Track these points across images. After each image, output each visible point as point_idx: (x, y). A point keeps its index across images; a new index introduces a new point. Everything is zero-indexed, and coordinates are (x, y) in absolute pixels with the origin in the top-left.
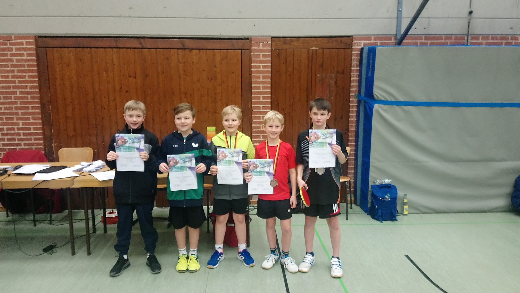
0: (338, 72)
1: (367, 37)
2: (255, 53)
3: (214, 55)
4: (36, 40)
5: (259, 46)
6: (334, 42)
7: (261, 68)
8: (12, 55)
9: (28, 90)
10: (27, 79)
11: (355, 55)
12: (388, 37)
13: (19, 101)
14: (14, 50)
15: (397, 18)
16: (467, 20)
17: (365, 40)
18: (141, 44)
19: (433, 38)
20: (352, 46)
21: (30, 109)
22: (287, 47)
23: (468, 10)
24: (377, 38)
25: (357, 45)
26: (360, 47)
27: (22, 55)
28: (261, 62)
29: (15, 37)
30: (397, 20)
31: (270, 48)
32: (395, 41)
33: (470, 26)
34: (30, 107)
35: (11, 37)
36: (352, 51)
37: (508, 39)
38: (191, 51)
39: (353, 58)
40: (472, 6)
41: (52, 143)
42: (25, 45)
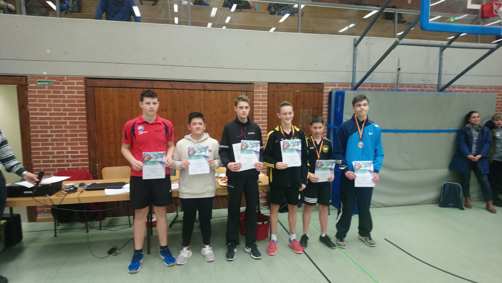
0: (314, 108)
1: (333, 84)
2: (257, 94)
3: (227, 95)
4: (85, 81)
5: (259, 89)
6: (311, 87)
7: (261, 105)
8: (64, 92)
9: (77, 121)
10: (76, 112)
11: (325, 96)
12: (346, 85)
13: (68, 130)
14: (66, 89)
15: (353, 72)
16: (396, 74)
17: (332, 86)
18: (172, 86)
19: (376, 86)
20: (323, 90)
21: (78, 136)
22: (279, 90)
23: (397, 68)
24: (340, 85)
25: (327, 90)
26: (329, 91)
27: (73, 92)
28: (261, 100)
29: (67, 78)
30: (353, 73)
31: (267, 91)
32: (351, 87)
33: (399, 78)
34: (78, 135)
35: (64, 78)
36: (323, 94)
37: (421, 87)
38: (210, 92)
39: (324, 98)
40: (399, 65)
41: (96, 164)
42: (75, 84)
